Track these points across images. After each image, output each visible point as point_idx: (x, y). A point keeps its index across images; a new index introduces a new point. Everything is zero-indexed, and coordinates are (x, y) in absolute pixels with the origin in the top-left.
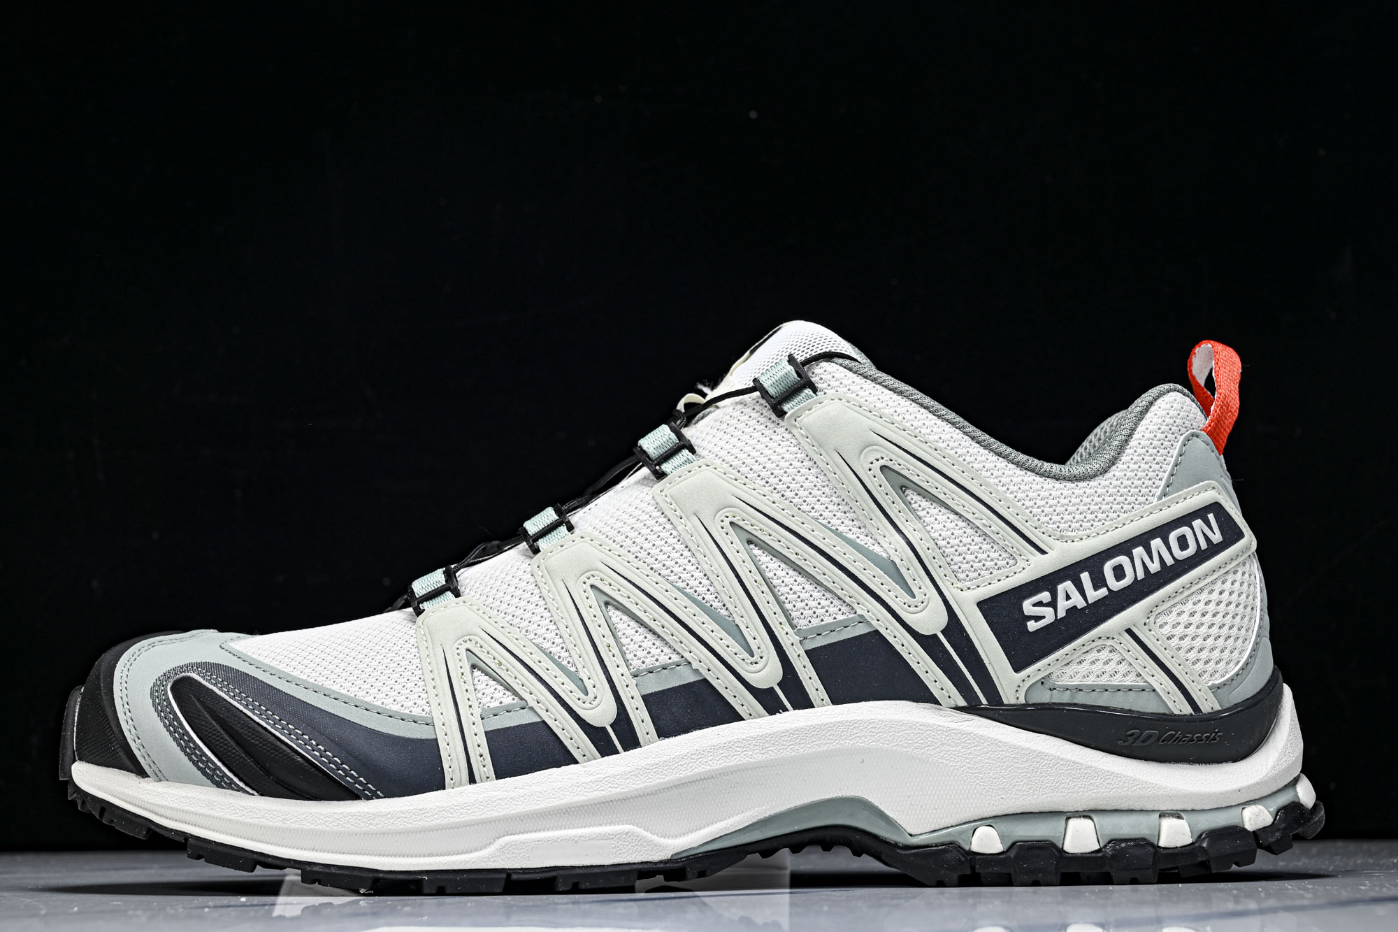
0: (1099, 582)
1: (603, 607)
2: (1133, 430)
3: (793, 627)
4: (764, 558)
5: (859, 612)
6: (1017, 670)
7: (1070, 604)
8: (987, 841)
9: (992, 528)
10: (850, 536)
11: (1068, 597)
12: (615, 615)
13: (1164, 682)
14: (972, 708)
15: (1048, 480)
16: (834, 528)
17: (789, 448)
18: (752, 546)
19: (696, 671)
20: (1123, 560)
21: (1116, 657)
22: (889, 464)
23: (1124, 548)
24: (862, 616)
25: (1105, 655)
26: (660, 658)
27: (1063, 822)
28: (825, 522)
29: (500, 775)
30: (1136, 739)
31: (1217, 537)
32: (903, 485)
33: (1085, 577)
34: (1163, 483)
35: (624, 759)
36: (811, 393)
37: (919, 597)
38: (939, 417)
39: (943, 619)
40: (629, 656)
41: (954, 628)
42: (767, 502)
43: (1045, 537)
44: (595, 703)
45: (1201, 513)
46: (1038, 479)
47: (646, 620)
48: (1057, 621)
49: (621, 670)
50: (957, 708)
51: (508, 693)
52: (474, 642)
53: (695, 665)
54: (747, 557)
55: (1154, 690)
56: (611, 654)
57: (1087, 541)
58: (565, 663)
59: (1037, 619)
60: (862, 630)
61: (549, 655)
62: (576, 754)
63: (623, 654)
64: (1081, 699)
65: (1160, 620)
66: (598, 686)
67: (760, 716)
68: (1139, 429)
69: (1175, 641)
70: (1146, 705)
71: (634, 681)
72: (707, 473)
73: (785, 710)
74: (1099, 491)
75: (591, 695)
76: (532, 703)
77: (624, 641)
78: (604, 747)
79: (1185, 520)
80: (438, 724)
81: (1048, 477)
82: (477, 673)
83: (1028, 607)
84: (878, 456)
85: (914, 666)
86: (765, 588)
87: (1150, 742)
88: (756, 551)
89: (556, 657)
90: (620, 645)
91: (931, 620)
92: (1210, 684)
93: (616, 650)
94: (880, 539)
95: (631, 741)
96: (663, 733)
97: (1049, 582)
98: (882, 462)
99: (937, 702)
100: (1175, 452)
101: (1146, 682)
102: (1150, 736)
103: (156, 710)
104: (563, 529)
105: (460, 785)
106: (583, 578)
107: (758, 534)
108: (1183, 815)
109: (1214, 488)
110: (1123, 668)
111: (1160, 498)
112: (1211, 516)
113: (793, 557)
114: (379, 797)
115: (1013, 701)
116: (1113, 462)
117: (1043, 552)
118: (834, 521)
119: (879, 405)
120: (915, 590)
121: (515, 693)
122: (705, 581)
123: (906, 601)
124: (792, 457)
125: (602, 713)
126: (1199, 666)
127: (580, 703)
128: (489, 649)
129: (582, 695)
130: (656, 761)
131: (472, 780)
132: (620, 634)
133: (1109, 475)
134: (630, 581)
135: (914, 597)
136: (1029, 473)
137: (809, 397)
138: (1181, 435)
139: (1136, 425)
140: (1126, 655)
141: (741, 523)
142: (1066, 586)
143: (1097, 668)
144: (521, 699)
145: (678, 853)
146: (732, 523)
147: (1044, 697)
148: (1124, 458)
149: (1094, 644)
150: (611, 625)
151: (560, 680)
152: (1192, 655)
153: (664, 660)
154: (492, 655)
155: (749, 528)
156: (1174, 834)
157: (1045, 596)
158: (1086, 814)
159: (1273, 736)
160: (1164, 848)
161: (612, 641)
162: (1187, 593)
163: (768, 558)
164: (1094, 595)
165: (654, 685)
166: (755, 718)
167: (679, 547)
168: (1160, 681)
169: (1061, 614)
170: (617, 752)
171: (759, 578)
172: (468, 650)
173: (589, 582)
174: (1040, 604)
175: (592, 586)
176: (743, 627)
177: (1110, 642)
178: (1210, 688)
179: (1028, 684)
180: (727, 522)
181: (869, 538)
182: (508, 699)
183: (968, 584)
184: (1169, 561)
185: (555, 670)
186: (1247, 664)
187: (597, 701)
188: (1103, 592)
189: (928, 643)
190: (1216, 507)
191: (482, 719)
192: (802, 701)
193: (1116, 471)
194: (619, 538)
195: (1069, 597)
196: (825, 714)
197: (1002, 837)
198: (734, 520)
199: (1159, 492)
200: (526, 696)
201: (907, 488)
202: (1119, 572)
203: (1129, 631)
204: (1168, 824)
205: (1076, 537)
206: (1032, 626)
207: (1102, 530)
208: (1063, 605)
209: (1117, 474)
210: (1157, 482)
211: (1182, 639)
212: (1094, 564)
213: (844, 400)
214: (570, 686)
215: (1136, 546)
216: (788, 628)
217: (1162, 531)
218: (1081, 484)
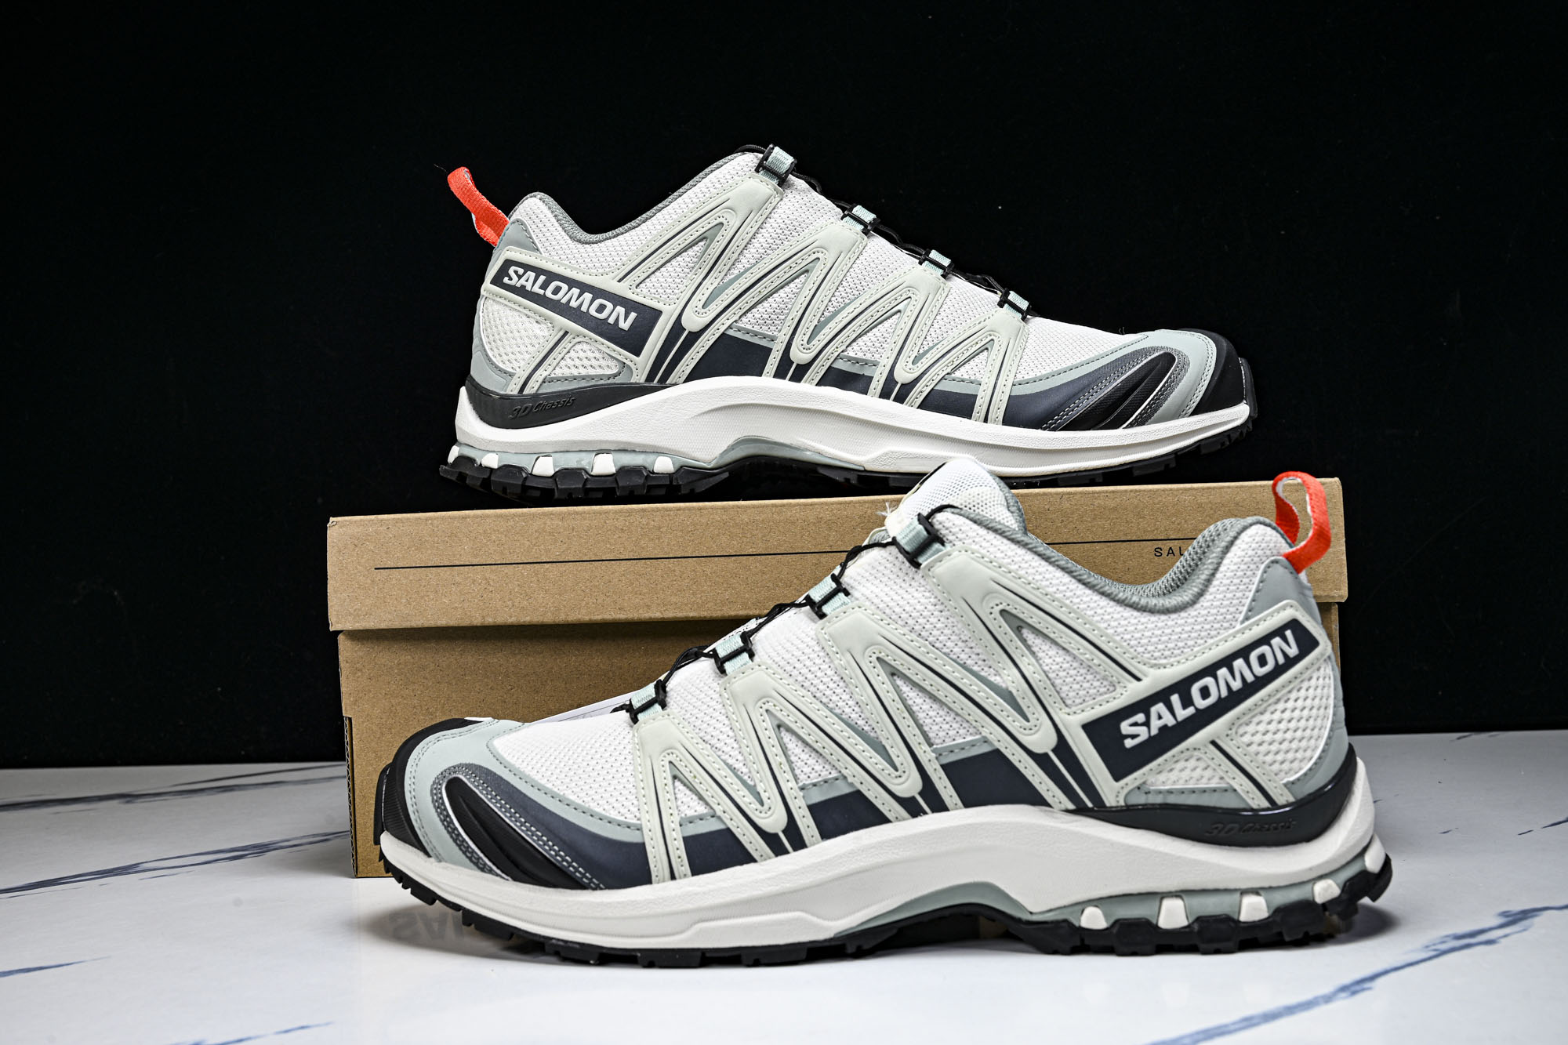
0: (1187, 702)
1: (777, 729)
2: (1219, 564)
3: (930, 745)
4: (905, 688)
5: (984, 734)
6: (1117, 778)
7: (1161, 723)
8: (1094, 919)
9: (1095, 661)
10: (976, 668)
11: (1160, 717)
12: (787, 737)
13: (1243, 783)
14: (1080, 810)
15: (1145, 614)
16: (962, 662)
17: (925, 593)
18: (895, 677)
19: (851, 785)
20: (1208, 681)
21: (1202, 765)
22: (1007, 608)
23: (1210, 670)
24: (984, 737)
25: (1192, 763)
26: (822, 774)
27: (1157, 903)
28: (955, 657)
29: (695, 871)
30: (1220, 831)
31: (1293, 651)
32: (1018, 625)
33: (1175, 699)
34: (1245, 609)
35: (794, 860)
36: (941, 547)
37: (1033, 721)
38: (1051, 563)
39: (1053, 740)
40: (797, 772)
41: (1063, 747)
42: (906, 640)
43: (1140, 666)
44: (769, 813)
45: (1279, 632)
46: (1136, 613)
47: (810, 742)
48: (1151, 739)
49: (790, 785)
50: (1068, 811)
51: (701, 802)
52: (674, 755)
53: (850, 780)
54: (891, 688)
55: (1235, 790)
56: (782, 771)
57: (1178, 667)
58: (746, 778)
59: (1133, 737)
60: (986, 749)
61: (733, 770)
62: (755, 855)
63: (792, 770)
64: (1172, 800)
65: (1241, 731)
66: (772, 798)
67: (904, 819)
68: (1225, 561)
69: (1254, 748)
70: (1228, 802)
71: (801, 794)
72: (858, 614)
73: (925, 813)
74: (1189, 621)
75: (766, 807)
76: (719, 813)
77: (793, 758)
78: (778, 850)
79: (1265, 640)
80: (645, 830)
81: (1145, 611)
82: (677, 783)
83: (1125, 727)
84: (998, 602)
85: (1030, 778)
86: (906, 715)
87: (1233, 832)
88: (899, 682)
89: (739, 773)
90: (790, 762)
91: (1042, 740)
92: (1285, 781)
93: (786, 767)
94: (1000, 671)
95: (799, 843)
96: (826, 834)
97: (1143, 706)
98: (1001, 607)
99: (1049, 805)
100: (1256, 580)
101: (1228, 783)
102: (1231, 829)
103: (435, 806)
104: (745, 655)
105: (664, 881)
106: (760, 703)
107: (900, 668)
108: (1261, 892)
109: (1292, 606)
110: (1208, 773)
111: (1242, 622)
112: (1288, 633)
113: (929, 688)
114: (601, 889)
115: (1114, 804)
116: (1201, 594)
117: (1138, 679)
118: (963, 656)
119: (999, 555)
120: (1030, 716)
121: (707, 804)
122: (857, 709)
123: (1022, 725)
124: (927, 601)
125: (774, 821)
126: (1276, 767)
127: (757, 813)
128: (686, 763)
129: (759, 806)
130: (819, 860)
131: (673, 877)
132: (790, 753)
133: (1197, 606)
134: (797, 708)
135: (1028, 720)
136: (1128, 609)
137: (938, 551)
138: (1263, 563)
139: (1222, 558)
140: (1210, 762)
141: (886, 659)
142: (1160, 707)
143: (1185, 775)
144: (712, 808)
145: (840, 933)
146: (878, 658)
147: (1140, 799)
148: (1211, 589)
149: (1182, 755)
150: (783, 745)
151: (741, 793)
152: (1269, 758)
153: (825, 775)
154: (689, 769)
155: (893, 663)
156: (1254, 909)
157: (1140, 717)
158: (1178, 894)
159: (1345, 813)
160: (1244, 923)
161: (783, 759)
162: (1265, 705)
163: (908, 689)
164: (1183, 714)
165: (817, 797)
166: (900, 821)
167: (836, 678)
168: (1241, 783)
169: (1154, 731)
170: (787, 852)
171: (901, 706)
172: (670, 762)
173: (765, 707)
174: (1135, 724)
175: (767, 711)
176: (888, 748)
177: (1196, 753)
178: (1285, 785)
179: (1126, 791)
180: (874, 657)
181: (992, 670)
182: (702, 809)
183: (1074, 709)
184: (1250, 678)
185: (738, 785)
186: (1320, 758)
187: (771, 811)
188: (1191, 711)
189: (1041, 760)
190: (1294, 625)
191: (681, 825)
192: (939, 806)
193: (1205, 601)
194: (789, 668)
195: (1162, 717)
196: (959, 817)
197: (1106, 916)
198: (880, 655)
199: (1241, 617)
200: (715, 807)
201: (1021, 627)
202: (1205, 692)
203: (1214, 743)
204: (1249, 901)
205: (1168, 664)
206: (1129, 743)
207: (1190, 656)
208: (1156, 725)
209: (1205, 604)
210: (1240, 608)
211: (1260, 744)
212: (1182, 687)
213: (969, 552)
214: (749, 798)
215: (1220, 668)
216: (925, 747)
217: (1244, 652)
218: (1174, 616)
